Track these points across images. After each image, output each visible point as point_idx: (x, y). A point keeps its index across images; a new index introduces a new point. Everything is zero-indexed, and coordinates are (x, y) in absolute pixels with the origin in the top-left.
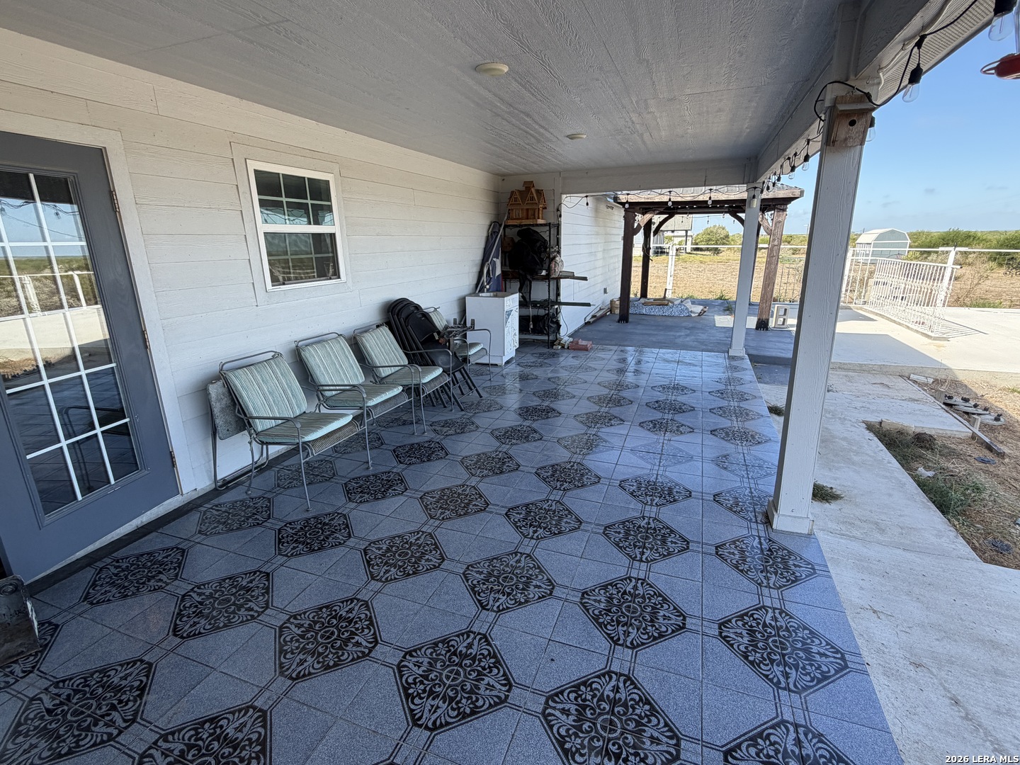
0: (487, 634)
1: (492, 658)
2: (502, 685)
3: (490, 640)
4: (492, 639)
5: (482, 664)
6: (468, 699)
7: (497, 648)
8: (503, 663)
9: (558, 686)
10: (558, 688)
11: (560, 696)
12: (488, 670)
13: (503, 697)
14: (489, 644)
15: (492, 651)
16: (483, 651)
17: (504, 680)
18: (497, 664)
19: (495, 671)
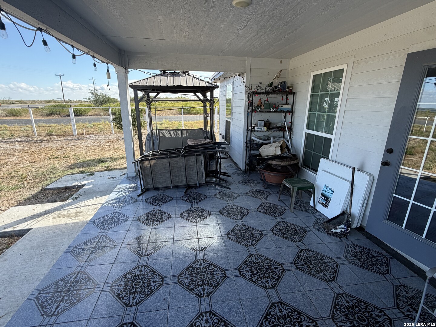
0: (199, 298)
1: (191, 289)
2: (182, 281)
3: (197, 296)
4: (196, 297)
5: (194, 285)
6: (192, 272)
7: (192, 294)
8: (186, 288)
9: (159, 290)
10: (159, 289)
11: (158, 286)
12: (190, 283)
13: (180, 277)
14: (196, 294)
15: (193, 291)
16: (196, 290)
17: (182, 283)
18: (188, 287)
19: (187, 284)
